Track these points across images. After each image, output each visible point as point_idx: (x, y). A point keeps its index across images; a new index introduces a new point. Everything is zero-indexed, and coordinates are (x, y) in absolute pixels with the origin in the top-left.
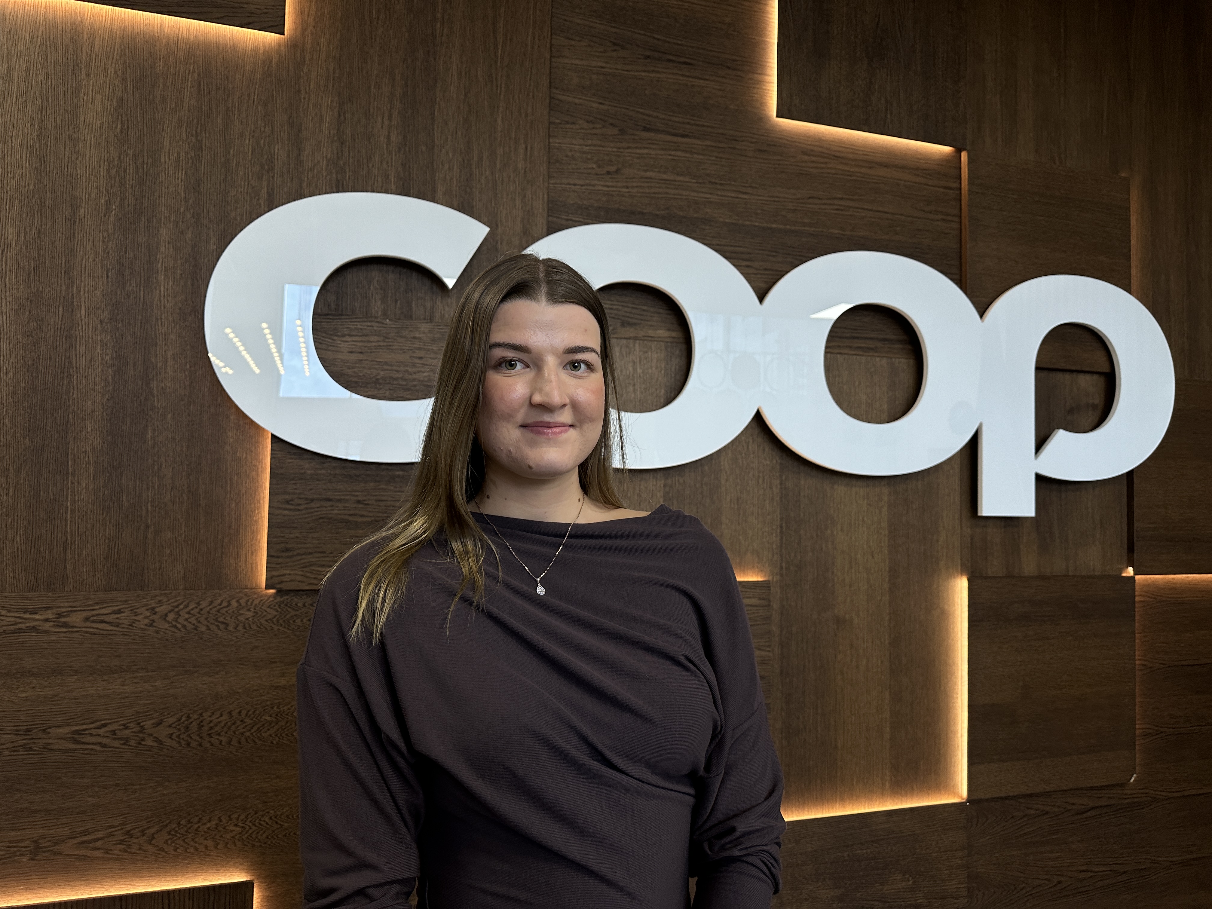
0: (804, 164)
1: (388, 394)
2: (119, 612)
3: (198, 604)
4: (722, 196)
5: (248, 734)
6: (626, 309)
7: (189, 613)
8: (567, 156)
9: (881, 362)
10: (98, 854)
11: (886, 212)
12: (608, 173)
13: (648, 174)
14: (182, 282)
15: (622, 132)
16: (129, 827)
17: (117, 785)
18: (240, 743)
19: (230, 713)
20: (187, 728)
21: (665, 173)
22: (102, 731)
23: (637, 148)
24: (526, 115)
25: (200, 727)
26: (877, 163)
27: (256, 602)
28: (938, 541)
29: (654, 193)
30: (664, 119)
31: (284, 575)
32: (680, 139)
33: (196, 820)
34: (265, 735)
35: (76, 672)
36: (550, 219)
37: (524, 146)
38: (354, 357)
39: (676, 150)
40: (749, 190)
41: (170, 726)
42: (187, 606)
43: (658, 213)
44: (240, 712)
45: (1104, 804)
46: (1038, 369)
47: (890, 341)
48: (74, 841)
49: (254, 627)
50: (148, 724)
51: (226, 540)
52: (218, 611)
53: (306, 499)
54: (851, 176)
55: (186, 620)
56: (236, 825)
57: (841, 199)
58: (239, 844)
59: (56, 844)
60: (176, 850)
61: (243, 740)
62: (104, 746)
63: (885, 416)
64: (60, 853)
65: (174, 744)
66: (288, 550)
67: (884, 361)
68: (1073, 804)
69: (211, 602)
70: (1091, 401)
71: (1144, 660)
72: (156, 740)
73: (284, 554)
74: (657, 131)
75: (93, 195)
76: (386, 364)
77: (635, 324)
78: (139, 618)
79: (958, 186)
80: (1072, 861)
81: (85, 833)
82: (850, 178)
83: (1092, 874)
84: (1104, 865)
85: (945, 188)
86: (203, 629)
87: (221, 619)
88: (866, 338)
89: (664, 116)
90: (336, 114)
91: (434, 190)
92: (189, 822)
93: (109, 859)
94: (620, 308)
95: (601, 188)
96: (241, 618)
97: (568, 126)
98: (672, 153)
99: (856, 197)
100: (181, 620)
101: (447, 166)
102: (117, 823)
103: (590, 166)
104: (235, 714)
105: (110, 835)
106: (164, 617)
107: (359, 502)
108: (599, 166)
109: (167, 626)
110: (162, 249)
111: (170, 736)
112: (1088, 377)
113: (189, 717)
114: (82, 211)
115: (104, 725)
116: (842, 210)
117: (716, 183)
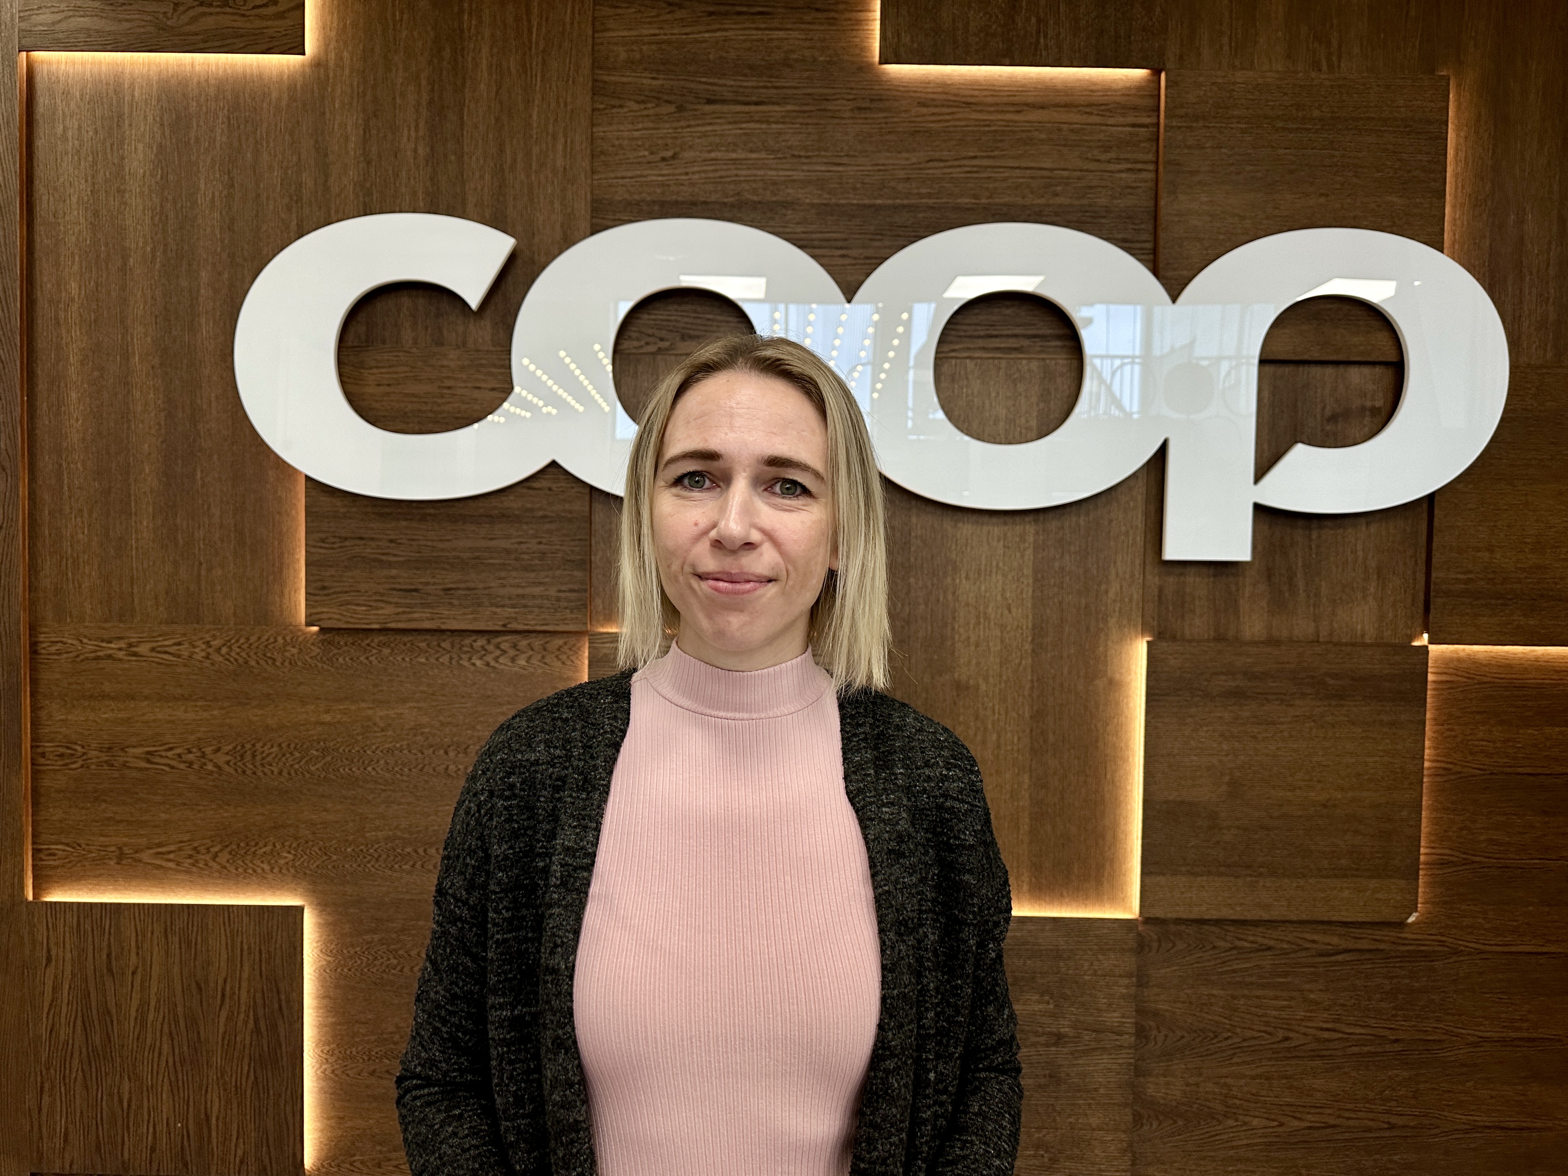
0: (919, 119)
1: (417, 428)
2: (179, 644)
3: (248, 639)
4: (809, 171)
5: (296, 766)
6: (686, 320)
7: (239, 647)
8: (613, 146)
9: (1030, 365)
10: (171, 865)
11: (1040, 169)
12: (664, 159)
13: (713, 155)
14: (222, 324)
15: (681, 108)
16: (196, 844)
17: (185, 804)
18: (289, 774)
19: (280, 745)
20: (242, 756)
21: (734, 151)
22: (169, 754)
23: (698, 125)
24: (566, 104)
25: (254, 756)
26: (1027, 105)
27: (301, 639)
28: (1107, 592)
29: (721, 177)
30: (732, 86)
31: (322, 613)
32: (753, 108)
33: (253, 843)
34: (313, 768)
35: (147, 698)
36: (594, 221)
37: (562, 140)
38: (382, 389)
39: (747, 122)
40: (845, 160)
41: (227, 754)
42: (237, 641)
43: (726, 200)
44: (289, 745)
45: (1366, 947)
46: (1263, 362)
47: (1043, 337)
48: (151, 851)
49: (299, 663)
50: (208, 750)
51: (271, 577)
52: (266, 646)
53: (340, 537)
54: (989, 126)
55: (238, 654)
56: (289, 852)
57: (975, 157)
58: (292, 871)
59: (137, 852)
60: (237, 869)
61: (292, 772)
62: (172, 767)
63: (1033, 434)
64: (140, 861)
65: (232, 771)
66: (324, 588)
67: (1034, 365)
68: (1314, 942)
69: (259, 638)
70: (1368, 404)
71: (1447, 763)
72: (216, 765)
73: (321, 592)
74: (724, 102)
75: (141, 244)
76: (414, 395)
77: (698, 337)
78: (197, 650)
79: (1154, 120)
80: (1309, 1014)
81: (160, 845)
82: (987, 129)
83: (1341, 1035)
84: (1361, 1026)
85: (1134, 125)
86: (253, 663)
87: (269, 655)
88: (1008, 336)
89: (732, 83)
90: (361, 132)
91: (464, 203)
92: (247, 845)
93: (180, 871)
94: (679, 318)
95: (654, 178)
96: (287, 654)
97: (615, 110)
98: (744, 126)
99: (996, 153)
100: (233, 654)
101: (477, 174)
102: (185, 839)
103: (641, 154)
104: (284, 745)
105: (180, 849)
106: (218, 650)
107: (391, 541)
108: (652, 153)
109: (221, 659)
110: (202, 291)
111: (228, 763)
112: (1366, 370)
113: (243, 746)
114: (131, 260)
115: (171, 749)
116: (976, 172)
117: (800, 156)
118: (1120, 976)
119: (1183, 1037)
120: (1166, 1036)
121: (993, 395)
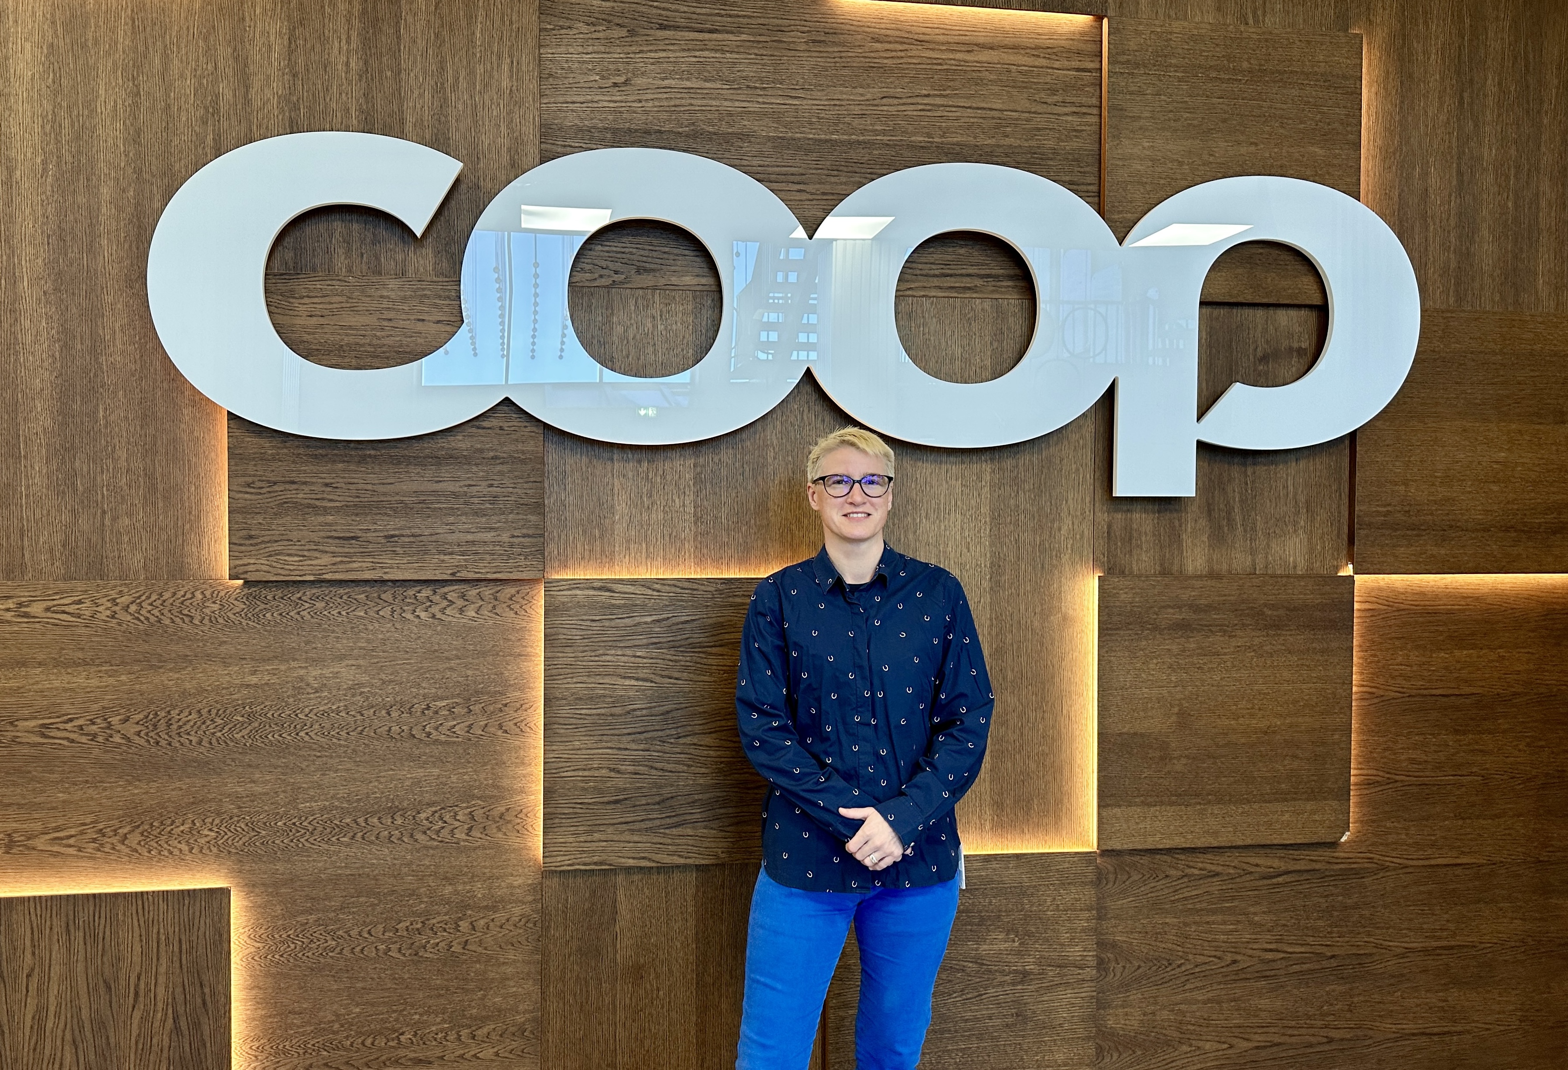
0: (872, 55)
1: (354, 362)
2: (80, 602)
3: (161, 595)
4: (764, 103)
5: (219, 734)
6: (642, 252)
7: (151, 604)
8: (563, 69)
9: (982, 305)
10: (71, 851)
11: (991, 109)
12: (615, 85)
13: (666, 83)
14: (126, 246)
15: (632, 33)
16: (101, 826)
17: (87, 782)
18: (211, 743)
19: (199, 712)
20: (155, 726)
21: (688, 79)
22: (69, 726)
23: (650, 51)
24: (511, 23)
25: (169, 725)
26: (977, 45)
27: (222, 594)
28: (1060, 529)
29: (675, 106)
30: (685, 12)
31: (249, 564)
32: (707, 36)
33: (169, 822)
34: (238, 736)
35: (40, 664)
36: (543, 146)
37: (508, 61)
38: (314, 321)
39: (702, 50)
40: (801, 94)
41: (137, 723)
42: (149, 597)
43: (680, 130)
44: (210, 711)
45: (1303, 868)
46: (1202, 303)
47: (996, 277)
48: (48, 837)
49: (221, 620)
50: (115, 720)
51: (187, 526)
52: (182, 603)
53: (269, 482)
54: (940, 64)
55: (149, 612)
56: (210, 830)
57: (928, 96)
58: (215, 850)
59: (29, 839)
60: (149, 852)
61: (214, 741)
62: (73, 741)
63: (988, 374)
64: (34, 849)
65: (142, 742)
66: (251, 537)
67: (987, 304)
68: (1257, 865)
69: (174, 594)
70: (1295, 345)
71: (1371, 687)
72: (124, 737)
73: (247, 542)
74: (676, 28)
75: (29, 155)
76: (350, 327)
77: (653, 270)
78: (100, 609)
79: (1098, 66)
80: (1253, 937)
81: (57, 829)
82: (939, 67)
83: (1282, 955)
84: (1302, 945)
85: (1078, 70)
86: (167, 622)
87: (186, 612)
88: (962, 275)
89: (686, 9)
90: (286, 43)
91: (402, 122)
92: (162, 823)
93: (82, 857)
94: (634, 250)
95: (606, 104)
96: (207, 611)
97: (563, 31)
98: (697, 54)
99: (948, 92)
100: (143, 612)
101: (416, 93)
102: (88, 821)
103: (592, 78)
104: (204, 712)
105: (82, 833)
106: (126, 608)
107: (327, 485)
108: (603, 78)
109: (129, 618)
110: (104, 210)
111: (138, 734)
112: (1293, 313)
113: (156, 714)
114: (18, 173)
115: (71, 720)
116: (929, 110)
117: (756, 88)
118: (1081, 910)
119: (1139, 967)
120: (1124, 967)
121: (949, 333)
